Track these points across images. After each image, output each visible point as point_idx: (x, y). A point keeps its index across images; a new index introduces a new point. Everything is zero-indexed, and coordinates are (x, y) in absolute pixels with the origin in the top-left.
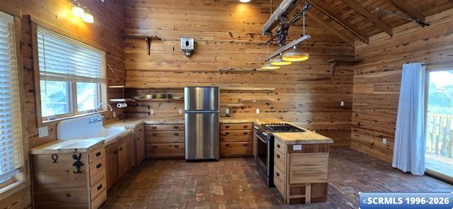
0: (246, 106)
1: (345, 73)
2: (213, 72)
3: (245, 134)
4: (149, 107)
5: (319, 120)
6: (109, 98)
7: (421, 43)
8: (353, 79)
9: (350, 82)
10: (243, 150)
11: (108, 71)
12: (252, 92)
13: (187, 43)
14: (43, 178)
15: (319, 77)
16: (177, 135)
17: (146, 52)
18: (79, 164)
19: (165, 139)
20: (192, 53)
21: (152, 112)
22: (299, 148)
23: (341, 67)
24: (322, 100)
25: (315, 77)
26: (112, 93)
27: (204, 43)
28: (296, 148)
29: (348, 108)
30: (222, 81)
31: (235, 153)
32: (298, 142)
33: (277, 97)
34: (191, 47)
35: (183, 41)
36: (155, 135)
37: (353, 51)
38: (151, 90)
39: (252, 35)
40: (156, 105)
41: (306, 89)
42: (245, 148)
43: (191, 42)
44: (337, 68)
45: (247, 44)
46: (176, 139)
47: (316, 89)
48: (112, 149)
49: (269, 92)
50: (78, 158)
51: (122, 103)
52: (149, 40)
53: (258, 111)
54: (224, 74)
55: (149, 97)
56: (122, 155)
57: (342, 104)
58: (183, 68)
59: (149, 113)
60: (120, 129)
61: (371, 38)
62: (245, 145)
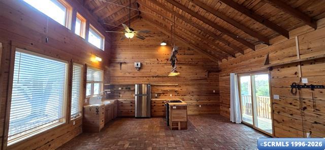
0: (165, 93)
1: (215, 76)
2: (149, 77)
3: (163, 105)
4: (120, 93)
5: (202, 100)
6: (104, 89)
7: (235, 64)
8: (218, 79)
9: (217, 80)
10: (162, 113)
11: (104, 78)
12: (168, 86)
13: (137, 64)
14: (86, 116)
15: (202, 78)
16: (131, 106)
17: (119, 68)
18: (97, 111)
19: (127, 108)
20: (140, 69)
21: (121, 96)
22: (175, 107)
23: (212, 73)
24: (203, 90)
25: (199, 78)
26: (105, 87)
27: (145, 64)
28: (174, 107)
29: (217, 93)
30: (153, 81)
31: (158, 115)
32: (174, 105)
33: (180, 88)
34: (139, 66)
35: (135, 64)
36: (122, 106)
37: (218, 65)
38: (121, 86)
39: (167, 60)
40: (123, 92)
41: (195, 84)
42: (163, 112)
43: (139, 64)
44: (210, 74)
45: (165, 63)
46: (131, 108)
47: (199, 84)
48: (107, 108)
49: (176, 86)
50: (97, 108)
51: (109, 91)
52: (121, 63)
53: (171, 95)
54: (154, 78)
55: (120, 89)
56: (109, 112)
57: (214, 91)
58: (135, 75)
59: (120, 96)
60: (108, 102)
61: (223, 60)
62: (163, 111)
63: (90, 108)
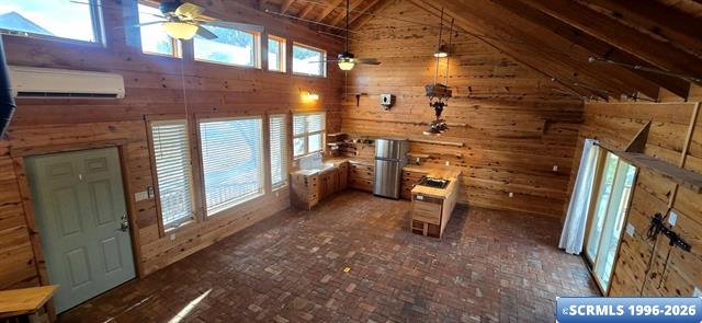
0: (436, 157)
1: (564, 132)
2: (407, 123)
4: (355, 149)
5: (518, 182)
6: (327, 143)
11: (327, 126)
12: (444, 145)
13: (385, 99)
15: (525, 135)
16: (369, 174)
17: (355, 104)
18: (306, 182)
19: (362, 176)
20: (390, 107)
21: (357, 153)
23: (559, 125)
24: (526, 160)
25: (521, 135)
26: (329, 139)
27: (401, 97)
28: (419, 197)
29: (563, 174)
30: (415, 133)
32: (420, 194)
33: (470, 152)
34: (389, 102)
35: (382, 97)
36: (354, 172)
37: (582, 105)
40: (361, 147)
41: (506, 146)
43: (388, 97)
44: (552, 126)
46: (368, 177)
47: (519, 147)
48: (324, 178)
49: (459, 146)
50: (306, 178)
51: (334, 146)
52: (358, 97)
53: (447, 163)
54: (417, 126)
55: (355, 141)
56: (330, 181)
57: (555, 168)
58: (383, 119)
59: (355, 154)
60: (330, 165)
63: (298, 177)
